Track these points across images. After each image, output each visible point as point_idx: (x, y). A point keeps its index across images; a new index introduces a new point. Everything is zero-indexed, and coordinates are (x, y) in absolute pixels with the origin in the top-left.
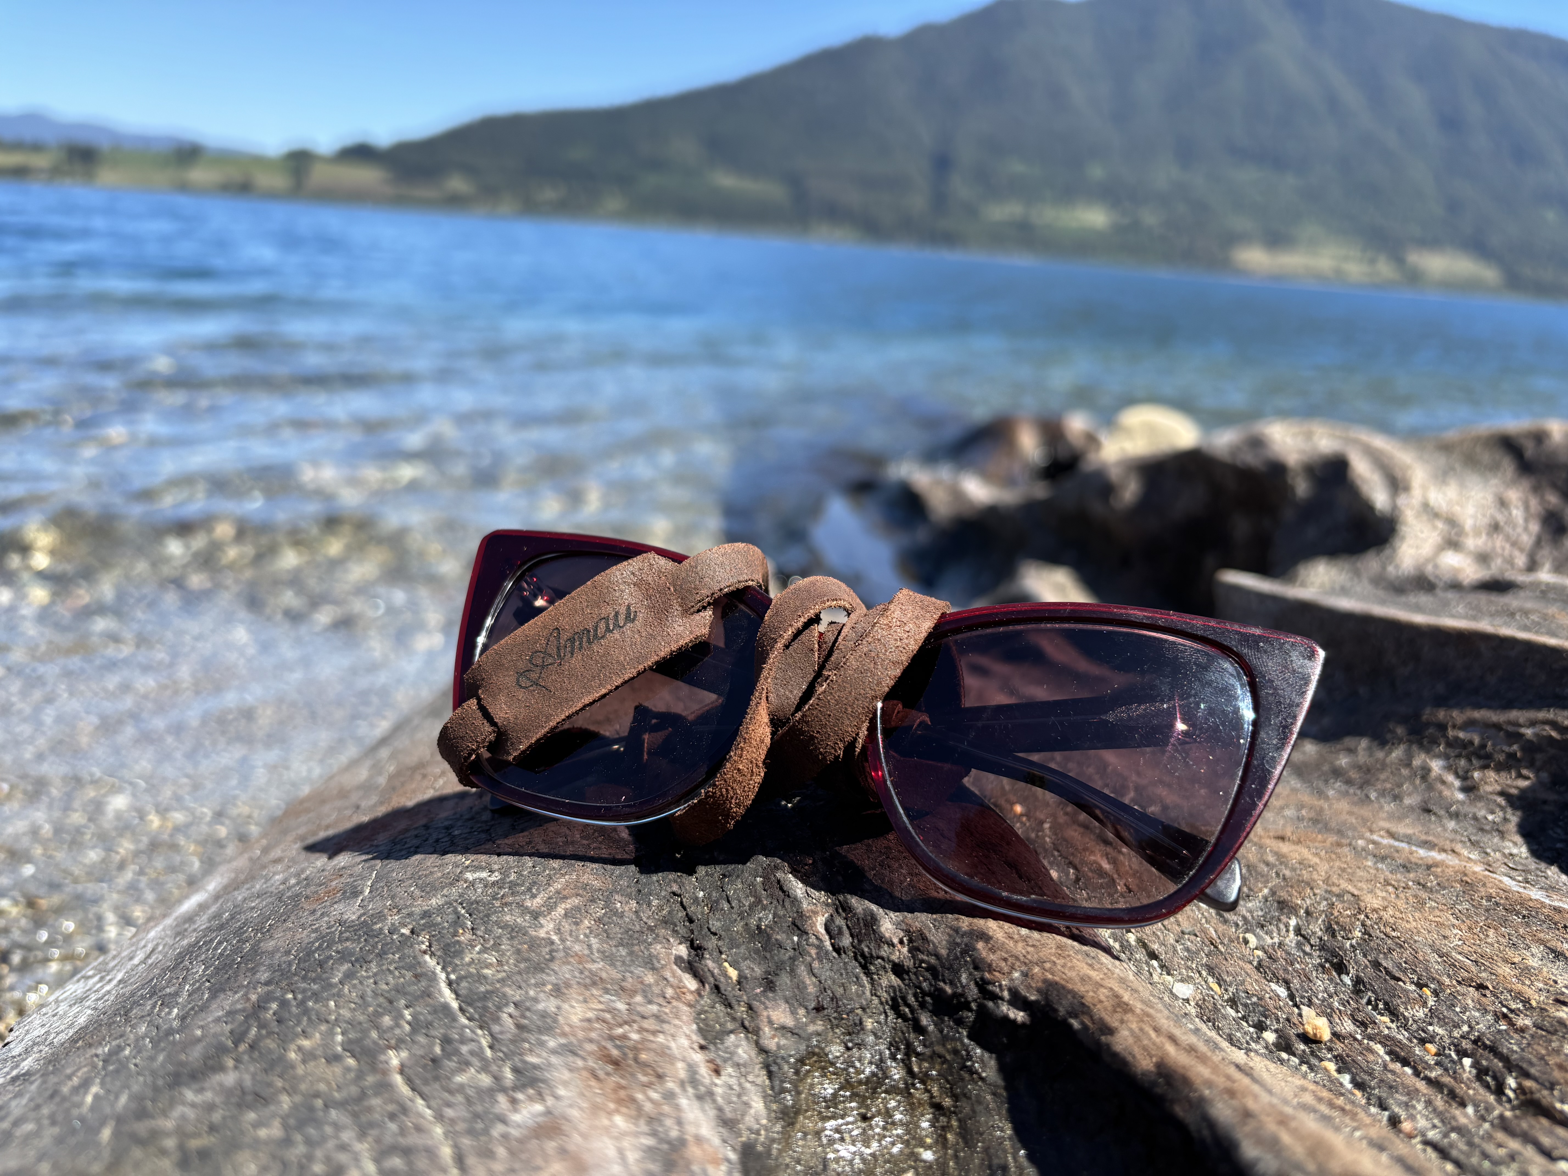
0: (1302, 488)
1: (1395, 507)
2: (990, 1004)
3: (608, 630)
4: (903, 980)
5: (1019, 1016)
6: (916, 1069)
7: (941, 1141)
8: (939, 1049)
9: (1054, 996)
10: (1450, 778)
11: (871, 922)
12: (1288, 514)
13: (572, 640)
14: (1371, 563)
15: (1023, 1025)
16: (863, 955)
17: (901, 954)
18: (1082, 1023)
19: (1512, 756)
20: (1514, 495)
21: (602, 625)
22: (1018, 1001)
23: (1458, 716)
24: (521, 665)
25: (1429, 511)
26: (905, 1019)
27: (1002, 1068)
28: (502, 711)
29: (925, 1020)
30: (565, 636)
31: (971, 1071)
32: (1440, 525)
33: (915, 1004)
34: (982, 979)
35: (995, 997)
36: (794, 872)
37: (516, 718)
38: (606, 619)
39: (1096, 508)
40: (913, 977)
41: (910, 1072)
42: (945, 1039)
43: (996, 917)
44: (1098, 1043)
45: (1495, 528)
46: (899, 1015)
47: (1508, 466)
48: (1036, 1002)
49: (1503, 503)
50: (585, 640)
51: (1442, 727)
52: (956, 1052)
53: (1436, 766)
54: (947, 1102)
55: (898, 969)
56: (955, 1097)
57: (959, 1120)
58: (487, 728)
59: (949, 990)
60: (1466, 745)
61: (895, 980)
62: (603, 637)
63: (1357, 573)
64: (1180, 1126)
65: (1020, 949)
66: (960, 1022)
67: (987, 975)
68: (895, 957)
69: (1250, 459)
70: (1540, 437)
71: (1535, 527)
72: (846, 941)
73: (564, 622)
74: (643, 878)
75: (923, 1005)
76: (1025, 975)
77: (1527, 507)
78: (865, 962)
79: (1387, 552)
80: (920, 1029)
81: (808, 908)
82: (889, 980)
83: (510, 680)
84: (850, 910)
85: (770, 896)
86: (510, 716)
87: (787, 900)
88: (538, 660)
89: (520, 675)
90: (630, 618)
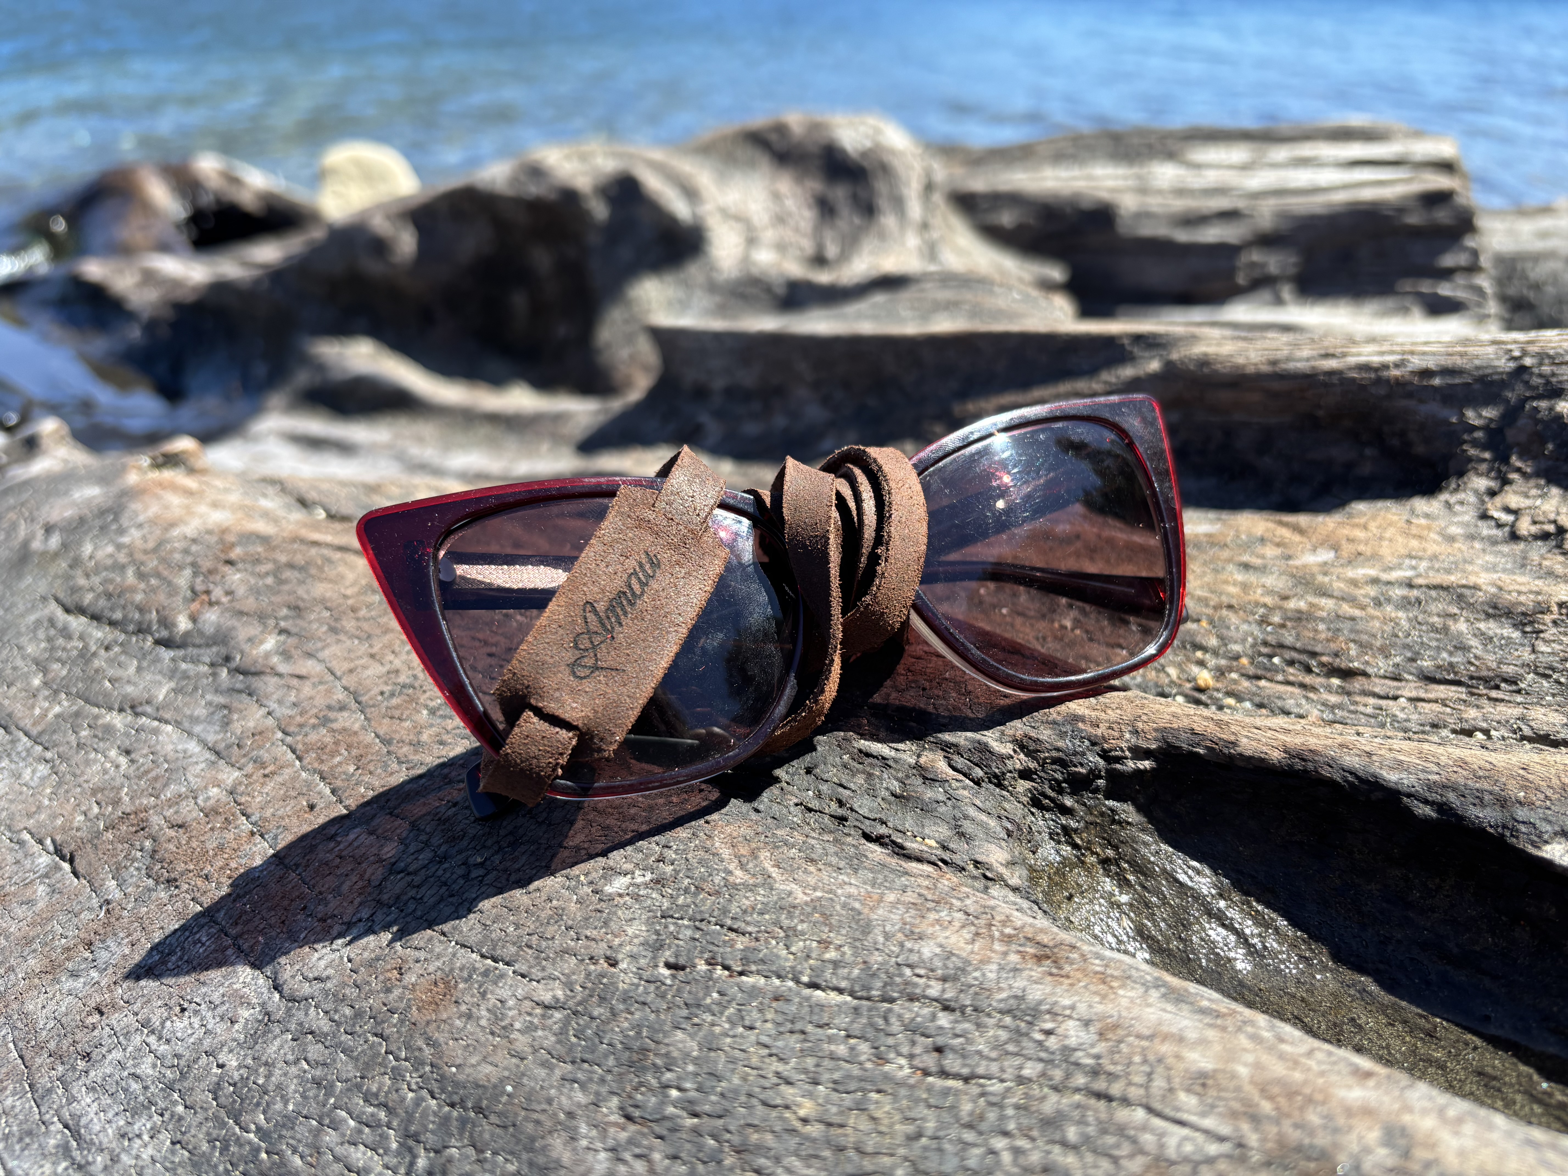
0: (600, 210)
1: (697, 215)
2: (1118, 766)
3: (643, 584)
4: (1033, 780)
5: (1147, 764)
6: (1079, 842)
7: (1123, 883)
8: (1089, 818)
9: (1171, 739)
11: (984, 749)
13: (611, 608)
15: (1153, 769)
16: (996, 776)
17: (1021, 761)
18: (1207, 748)
20: (782, 188)
21: (634, 582)
22: (1139, 753)
24: (569, 656)
26: (1048, 809)
27: (1139, 809)
28: (572, 709)
29: (1068, 802)
30: (601, 607)
31: (1119, 823)
32: (737, 224)
33: (1052, 794)
34: (1103, 750)
35: (1119, 760)
37: (596, 712)
38: (635, 573)
40: (1042, 774)
41: (1075, 846)
42: (1089, 809)
44: (1231, 757)
45: (779, 220)
46: (1042, 808)
48: (1160, 748)
49: (776, 196)
50: (625, 603)
52: (1102, 814)
54: (1110, 853)
55: (1025, 774)
56: (1115, 848)
57: (1127, 862)
58: (564, 734)
59: (1083, 771)
61: (1028, 784)
62: (642, 593)
64: (1331, 783)
65: (1113, 715)
66: (1096, 790)
67: (1106, 746)
68: (1018, 766)
69: (534, 190)
71: (807, 211)
72: (978, 773)
73: (591, 592)
75: (1060, 792)
76: (1136, 732)
77: (797, 197)
78: (998, 781)
80: (1066, 811)
81: (922, 760)
82: (1023, 786)
83: (564, 675)
84: (956, 746)
85: (872, 766)
86: (588, 712)
87: (891, 763)
88: (585, 643)
89: (573, 666)
90: (656, 565)
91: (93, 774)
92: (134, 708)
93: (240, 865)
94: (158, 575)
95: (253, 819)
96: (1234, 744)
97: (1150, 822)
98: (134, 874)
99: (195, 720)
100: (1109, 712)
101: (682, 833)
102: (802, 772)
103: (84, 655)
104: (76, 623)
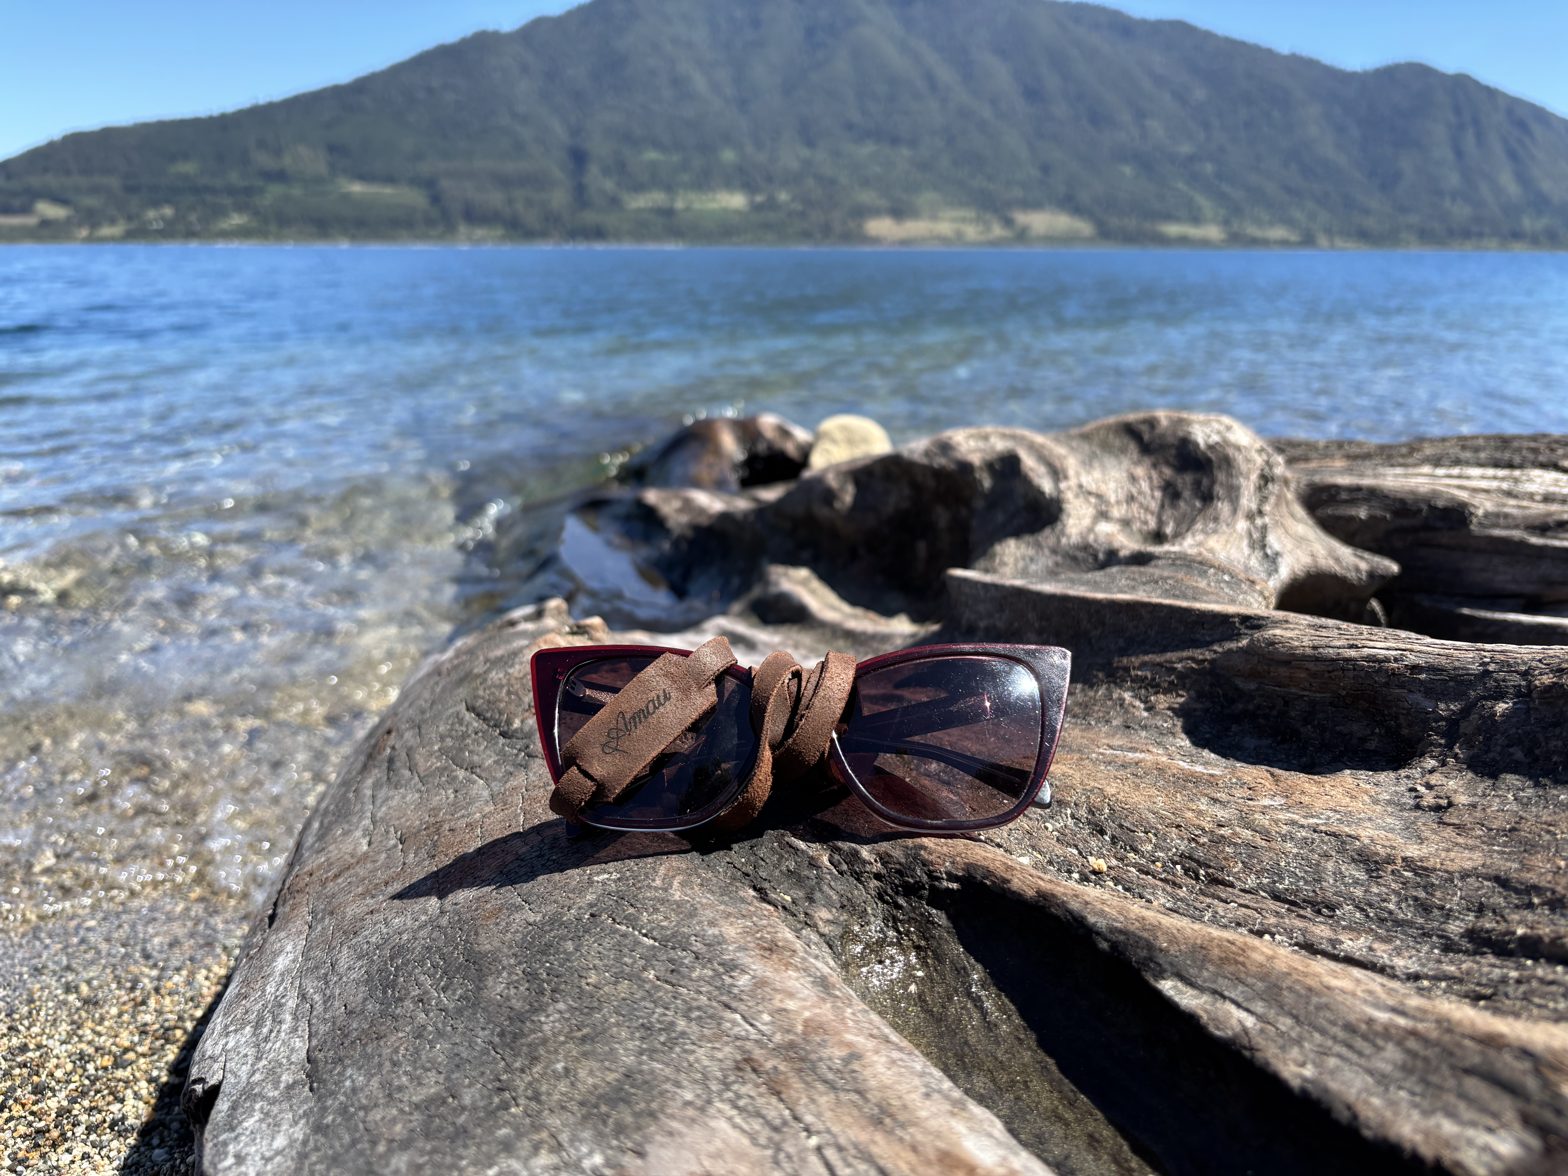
0: (986, 481)
1: (1059, 491)
2: (937, 883)
3: (655, 708)
4: (882, 881)
5: (955, 886)
6: (902, 930)
7: (924, 964)
8: (912, 915)
9: (972, 871)
10: (1137, 703)
11: (856, 854)
12: (979, 504)
13: (633, 718)
14: (1047, 536)
15: (957, 889)
16: (856, 873)
17: (878, 867)
18: (991, 881)
19: (1171, 683)
20: (1140, 471)
21: (651, 705)
22: (951, 877)
23: (1135, 661)
24: (603, 740)
25: (1084, 492)
26: (887, 903)
27: (949, 917)
28: (598, 770)
29: (901, 901)
30: (628, 716)
31: (933, 923)
32: (1093, 500)
33: (893, 894)
34: (929, 871)
35: (939, 879)
36: (795, 836)
37: (609, 774)
38: (652, 701)
39: (822, 511)
40: (888, 879)
41: (898, 931)
42: (914, 909)
43: (926, 835)
44: (1003, 889)
45: (1131, 499)
46: (884, 902)
47: (1133, 447)
48: (965, 876)
49: (1133, 479)
50: (642, 716)
51: (1127, 669)
52: (922, 914)
53: (1127, 696)
54: (923, 943)
55: (878, 876)
56: (926, 939)
57: (932, 951)
58: (589, 783)
59: (911, 881)
60: (1143, 679)
61: (877, 883)
62: (653, 713)
63: (1039, 546)
64: (1056, 918)
66: (921, 898)
67: (931, 868)
68: (875, 870)
69: (941, 461)
70: (1152, 423)
71: (1158, 494)
72: (845, 867)
73: (624, 707)
74: (706, 858)
75: (897, 893)
76: (953, 863)
77: (1150, 478)
78: (858, 877)
79: (1059, 526)
80: (898, 907)
81: (817, 854)
82: (874, 883)
83: (598, 750)
84: (840, 849)
85: (787, 851)
86: (604, 773)
87: (799, 852)
88: (614, 734)
89: (604, 746)
90: (667, 698)
91: (435, 801)
92: (472, 768)
93: (463, 852)
94: (517, 694)
95: (483, 829)
96: (1009, 881)
97: (954, 929)
98: (422, 851)
99: (495, 779)
101: (650, 860)
102: (747, 847)
103: (465, 736)
104: (469, 716)
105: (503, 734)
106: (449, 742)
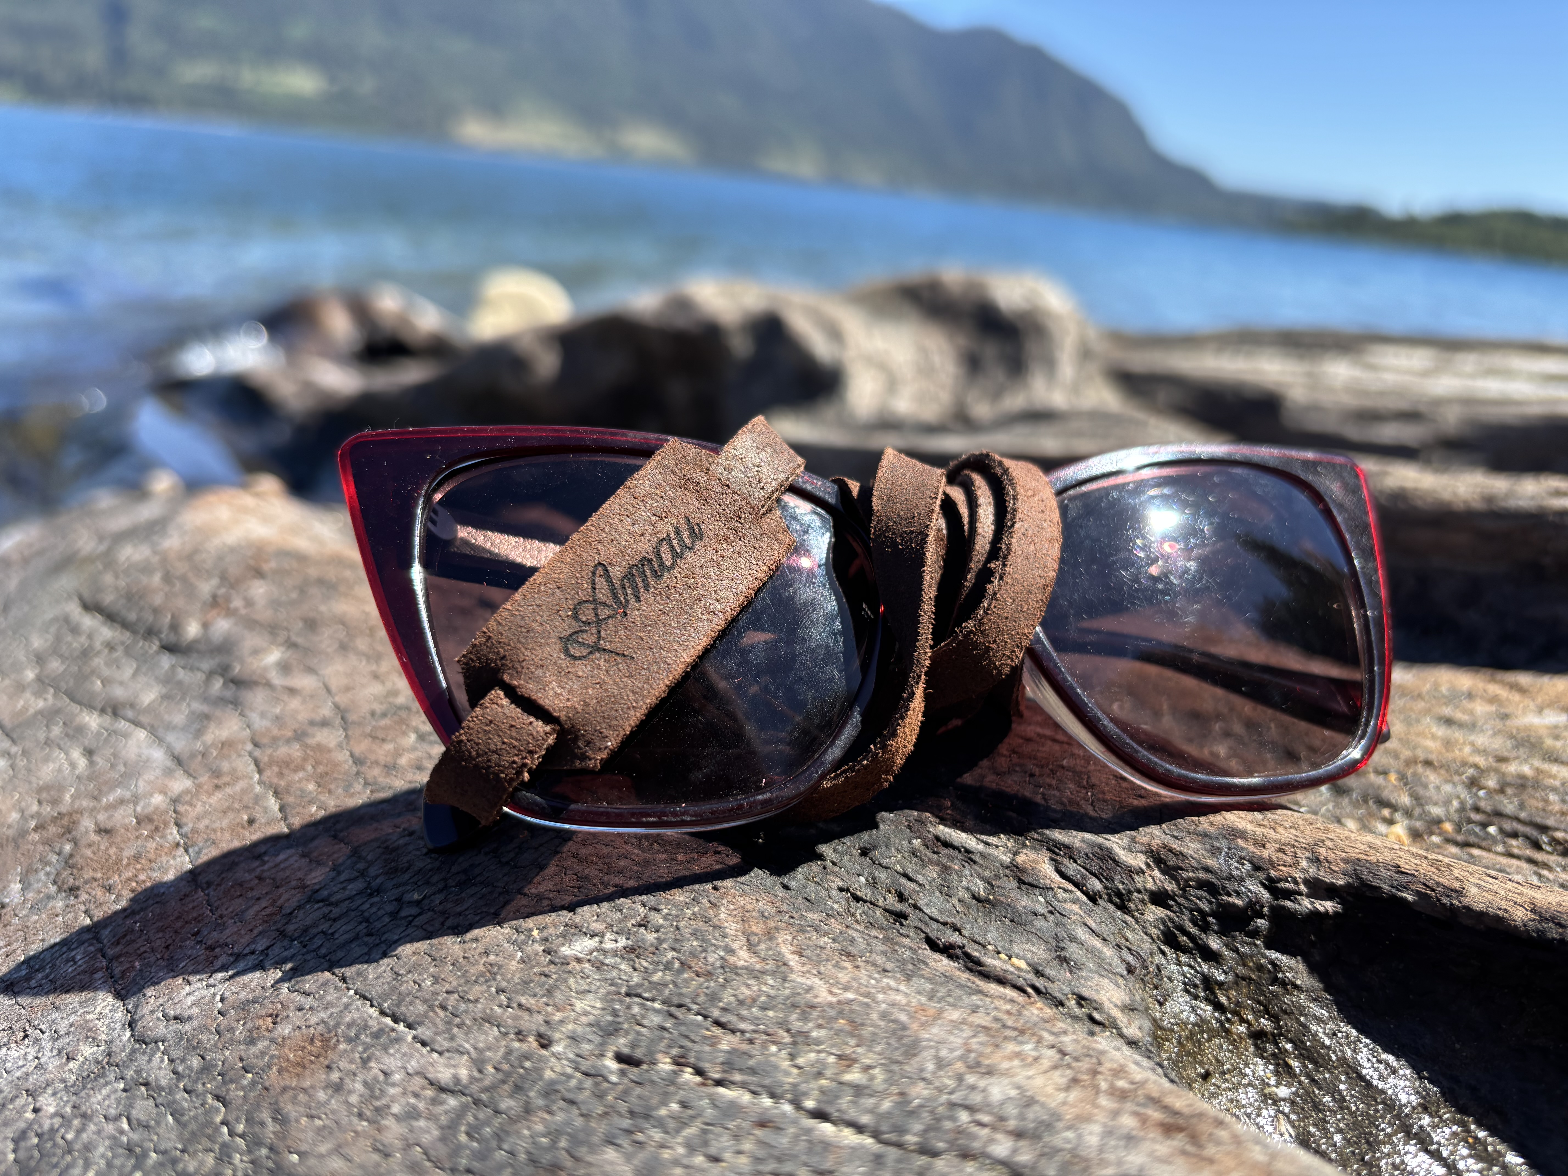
0: (742, 346)
2: (1288, 904)
3: (676, 555)
4: (1168, 907)
5: (1328, 906)
6: (1224, 1001)
7: (1283, 1070)
8: (1241, 971)
9: (1365, 876)
11: (1108, 855)
12: (734, 376)
13: (629, 576)
15: (1336, 914)
16: (1119, 894)
17: (1155, 879)
18: (1418, 893)
21: (665, 549)
22: (1319, 889)
24: (566, 627)
25: (867, 361)
26: (1184, 950)
27: (1313, 968)
28: (559, 697)
29: (1215, 943)
30: (616, 572)
31: (1283, 983)
32: (877, 371)
33: (1194, 930)
34: (1270, 879)
35: (1289, 894)
36: (945, 822)
37: (587, 704)
38: (668, 539)
40: (1182, 901)
41: (1218, 1007)
42: (1243, 959)
46: (1177, 947)
48: (1348, 885)
50: (648, 573)
52: (1260, 968)
54: (1267, 1024)
55: (1160, 898)
56: (1274, 1018)
57: (1291, 1041)
58: (540, 726)
59: (1239, 902)
61: (1161, 912)
62: (673, 566)
65: (1285, 835)
66: (1254, 934)
67: (1273, 873)
68: (1150, 885)
69: (681, 321)
71: (953, 368)
72: (1095, 885)
73: (607, 554)
75: (1205, 928)
76: (1316, 860)
78: (1121, 900)
79: (837, 403)
80: (1211, 956)
81: (1020, 859)
82: (1154, 913)
83: (554, 650)
84: (1067, 847)
85: (951, 858)
86: (576, 702)
87: (976, 858)
88: (587, 613)
89: (567, 641)
90: (697, 535)
92: (114, 709)
93: (148, 878)
95: (185, 829)
97: (1326, 990)
98: (43, 881)
99: (170, 727)
100: (1281, 830)
101: (680, 896)
102: (856, 852)
103: (86, 654)
104: (89, 622)
105: (170, 648)
106: (55, 665)
